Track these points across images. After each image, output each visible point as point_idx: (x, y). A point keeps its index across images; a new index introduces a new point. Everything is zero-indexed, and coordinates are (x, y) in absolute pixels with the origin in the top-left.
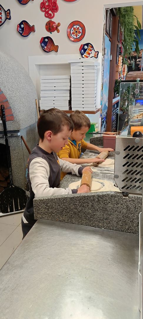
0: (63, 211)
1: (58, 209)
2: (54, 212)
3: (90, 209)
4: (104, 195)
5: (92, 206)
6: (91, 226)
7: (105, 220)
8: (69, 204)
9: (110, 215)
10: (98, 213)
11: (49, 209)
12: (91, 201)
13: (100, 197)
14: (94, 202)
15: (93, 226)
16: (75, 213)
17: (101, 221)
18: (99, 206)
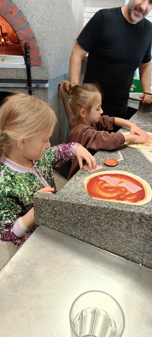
0: (78, 223)
1: (70, 219)
2: (63, 221)
3: (123, 232)
5: (127, 228)
6: (121, 256)
7: (145, 254)
8: (89, 216)
10: (136, 241)
11: (57, 216)
12: (127, 220)
13: (145, 217)
14: (132, 222)
15: (124, 257)
16: (96, 231)
17: (138, 253)
18: (140, 231)
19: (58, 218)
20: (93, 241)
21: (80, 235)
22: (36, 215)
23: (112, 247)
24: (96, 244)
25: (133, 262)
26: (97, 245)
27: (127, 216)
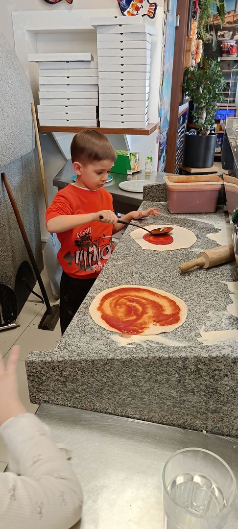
0: (103, 388)
1: (89, 385)
2: (79, 390)
3: (174, 389)
4: (215, 358)
5: (179, 381)
6: (174, 425)
7: (210, 415)
8: (119, 375)
9: (225, 404)
10: (194, 399)
11: (67, 384)
12: (178, 370)
13: (203, 361)
14: (184, 372)
15: (179, 426)
16: (133, 396)
17: (199, 415)
18: (198, 382)
19: (70, 386)
20: (130, 412)
21: (109, 406)
22: (32, 388)
23: (160, 415)
24: (134, 416)
25: (194, 430)
26: (137, 416)
27: (177, 364)
